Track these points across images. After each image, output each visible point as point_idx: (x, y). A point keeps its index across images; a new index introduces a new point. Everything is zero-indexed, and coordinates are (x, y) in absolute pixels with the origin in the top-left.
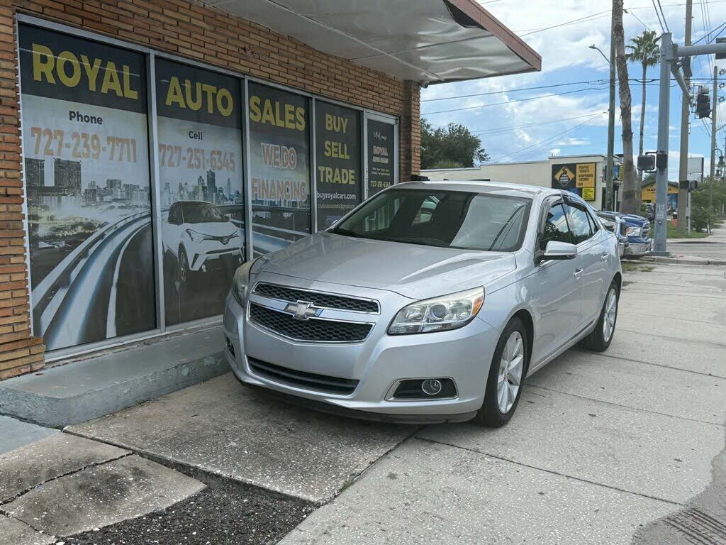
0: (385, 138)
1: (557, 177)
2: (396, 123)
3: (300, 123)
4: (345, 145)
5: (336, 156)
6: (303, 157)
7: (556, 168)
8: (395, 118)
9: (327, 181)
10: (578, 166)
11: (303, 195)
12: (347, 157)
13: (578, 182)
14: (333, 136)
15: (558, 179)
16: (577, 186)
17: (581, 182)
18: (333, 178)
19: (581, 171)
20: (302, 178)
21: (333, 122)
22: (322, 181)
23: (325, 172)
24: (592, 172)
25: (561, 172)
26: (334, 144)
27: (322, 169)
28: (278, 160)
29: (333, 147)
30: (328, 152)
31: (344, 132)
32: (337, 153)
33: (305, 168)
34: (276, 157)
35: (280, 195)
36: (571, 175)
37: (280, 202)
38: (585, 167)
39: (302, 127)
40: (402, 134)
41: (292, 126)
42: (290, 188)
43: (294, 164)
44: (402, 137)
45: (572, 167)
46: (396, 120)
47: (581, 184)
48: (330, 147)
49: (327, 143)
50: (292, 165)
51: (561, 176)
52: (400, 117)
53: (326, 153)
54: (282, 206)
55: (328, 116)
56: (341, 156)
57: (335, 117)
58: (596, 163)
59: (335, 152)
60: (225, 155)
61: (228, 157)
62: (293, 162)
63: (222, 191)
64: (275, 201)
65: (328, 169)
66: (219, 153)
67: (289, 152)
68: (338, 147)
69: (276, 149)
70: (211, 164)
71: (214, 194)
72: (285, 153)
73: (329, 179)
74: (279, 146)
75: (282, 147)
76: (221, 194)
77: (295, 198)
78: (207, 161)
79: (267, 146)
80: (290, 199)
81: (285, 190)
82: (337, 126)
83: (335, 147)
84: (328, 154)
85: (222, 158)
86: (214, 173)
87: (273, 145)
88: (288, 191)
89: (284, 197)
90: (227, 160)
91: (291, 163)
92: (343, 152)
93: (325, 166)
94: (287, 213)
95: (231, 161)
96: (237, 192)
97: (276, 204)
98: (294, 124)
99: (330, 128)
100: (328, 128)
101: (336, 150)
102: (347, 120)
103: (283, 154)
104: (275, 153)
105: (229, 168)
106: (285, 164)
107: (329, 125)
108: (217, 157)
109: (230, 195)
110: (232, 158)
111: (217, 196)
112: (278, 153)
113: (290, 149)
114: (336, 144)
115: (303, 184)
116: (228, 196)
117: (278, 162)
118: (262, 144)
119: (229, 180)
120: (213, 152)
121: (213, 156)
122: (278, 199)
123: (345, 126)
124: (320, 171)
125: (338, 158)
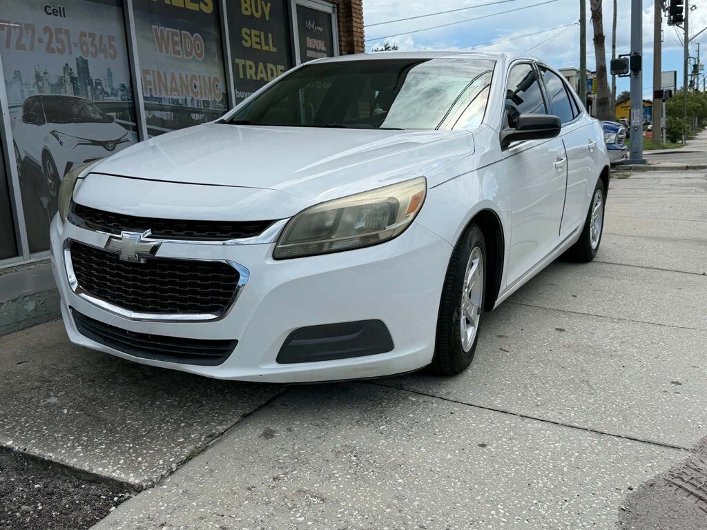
0: (320, 28)
2: (334, 12)
3: (206, 4)
4: (270, 35)
5: (258, 47)
6: (214, 47)
8: (332, 5)
9: (249, 77)
11: (218, 93)
12: (274, 50)
14: (251, 22)
18: (256, 74)
20: (214, 72)
21: (250, 6)
22: (242, 76)
23: (244, 66)
26: (254, 32)
27: (240, 62)
28: (177, 48)
29: (253, 35)
30: (246, 41)
31: (267, 18)
32: (260, 43)
33: (217, 60)
34: (175, 43)
35: (184, 92)
37: (186, 100)
39: (209, 9)
40: (341, 24)
41: (195, 7)
42: (197, 84)
43: (202, 53)
44: (342, 29)
46: (334, 7)
48: (250, 36)
49: (244, 30)
50: (199, 56)
52: (338, 5)
53: (244, 42)
54: (189, 105)
56: (265, 48)
59: (256, 43)
60: (101, 38)
61: (105, 41)
62: (199, 52)
63: (100, 84)
64: (178, 99)
65: (249, 63)
66: (92, 35)
67: (192, 39)
68: (260, 37)
69: (174, 34)
70: (82, 49)
71: (89, 87)
72: (187, 40)
73: (251, 75)
74: (178, 31)
75: (183, 32)
76: (99, 87)
77: (206, 98)
78: (75, 45)
79: (162, 30)
80: (199, 97)
81: (191, 86)
82: (257, 11)
83: (256, 36)
84: (247, 45)
85: (97, 42)
86: (86, 61)
87: (169, 29)
88: (195, 87)
89: (191, 94)
90: (105, 45)
91: (196, 52)
92: (267, 44)
93: (245, 59)
94: (197, 115)
95: (111, 47)
96: (123, 86)
97: (181, 102)
98: (197, 5)
99: (248, 13)
100: (244, 12)
101: (258, 40)
102: (269, 4)
103: (185, 41)
104: (173, 38)
105: (108, 55)
106: (189, 54)
107: (246, 9)
108: (88, 40)
109: (112, 89)
110: (112, 43)
111: (94, 90)
112: (177, 39)
113: (194, 35)
114: (257, 33)
115: (216, 79)
116: (109, 90)
117: (179, 51)
118: (153, 26)
119: (109, 70)
120: (83, 34)
121: (84, 39)
122: (182, 96)
123: (267, 11)
124: (238, 64)
125: (261, 50)
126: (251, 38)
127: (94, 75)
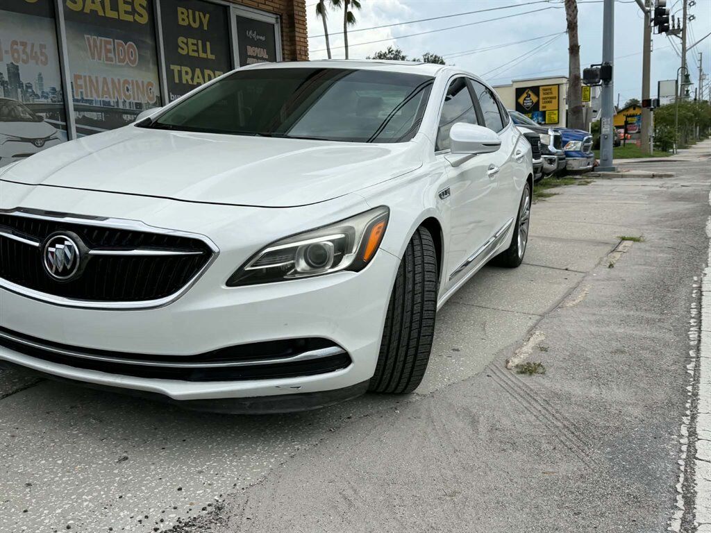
0: (263, 38)
1: (521, 100)
2: (277, 23)
3: (141, 16)
4: (208, 44)
5: (196, 54)
6: (149, 54)
7: (519, 92)
8: (275, 16)
9: (184, 82)
10: (541, 88)
11: (151, 96)
12: (213, 57)
13: (541, 105)
14: (188, 31)
15: (522, 103)
16: (541, 109)
17: (544, 105)
18: (192, 79)
19: (544, 94)
20: (151, 77)
21: (188, 17)
22: (177, 81)
23: (180, 72)
24: (555, 94)
25: (525, 95)
26: (191, 41)
27: (176, 68)
28: (110, 55)
29: (190, 44)
30: (183, 49)
31: (206, 28)
32: (197, 51)
33: (152, 66)
34: (108, 51)
35: (116, 94)
36: (535, 99)
37: (117, 102)
38: (548, 88)
39: (144, 20)
40: (284, 34)
41: (129, 18)
42: (130, 87)
43: (135, 59)
44: (285, 38)
45: (536, 90)
46: (277, 18)
47: (544, 107)
48: (187, 44)
49: (181, 39)
50: (133, 62)
51: (525, 100)
52: (281, 16)
53: (180, 50)
54: (121, 106)
55: (180, 10)
56: (203, 55)
57: (190, 11)
58: (559, 85)
59: (193, 51)
60: (33, 45)
61: (37, 49)
62: (132, 59)
63: (31, 87)
64: (109, 102)
65: (184, 69)
66: (24, 44)
67: (126, 47)
68: (197, 45)
69: (107, 43)
70: (13, 56)
71: (19, 90)
72: (121, 48)
73: (187, 80)
74: (111, 40)
75: (116, 41)
76: (30, 90)
77: (138, 99)
78: (6, 52)
79: (94, 40)
80: (132, 100)
81: (124, 90)
82: (195, 21)
83: (193, 44)
84: (184, 52)
85: (28, 50)
86: (18, 66)
87: (103, 38)
88: (128, 90)
89: (123, 97)
90: (36, 53)
91: (130, 59)
92: (205, 51)
93: (181, 65)
94: (128, 115)
95: (42, 54)
96: (54, 89)
97: (112, 104)
98: (132, 16)
99: (185, 23)
100: (181, 22)
101: (195, 48)
102: (208, 16)
103: (118, 49)
104: (105, 47)
105: (39, 62)
106: (123, 61)
107: (183, 20)
108: (20, 48)
109: (43, 92)
110: (43, 50)
111: (24, 93)
112: (110, 47)
113: (128, 43)
114: (195, 41)
115: (150, 84)
116: (40, 94)
117: (112, 58)
118: (86, 36)
119: (40, 74)
120: (15, 43)
121: (15, 47)
122: (114, 98)
123: (205, 21)
124: (173, 70)
125: (198, 58)
126: (187, 46)
127: (24, 79)
